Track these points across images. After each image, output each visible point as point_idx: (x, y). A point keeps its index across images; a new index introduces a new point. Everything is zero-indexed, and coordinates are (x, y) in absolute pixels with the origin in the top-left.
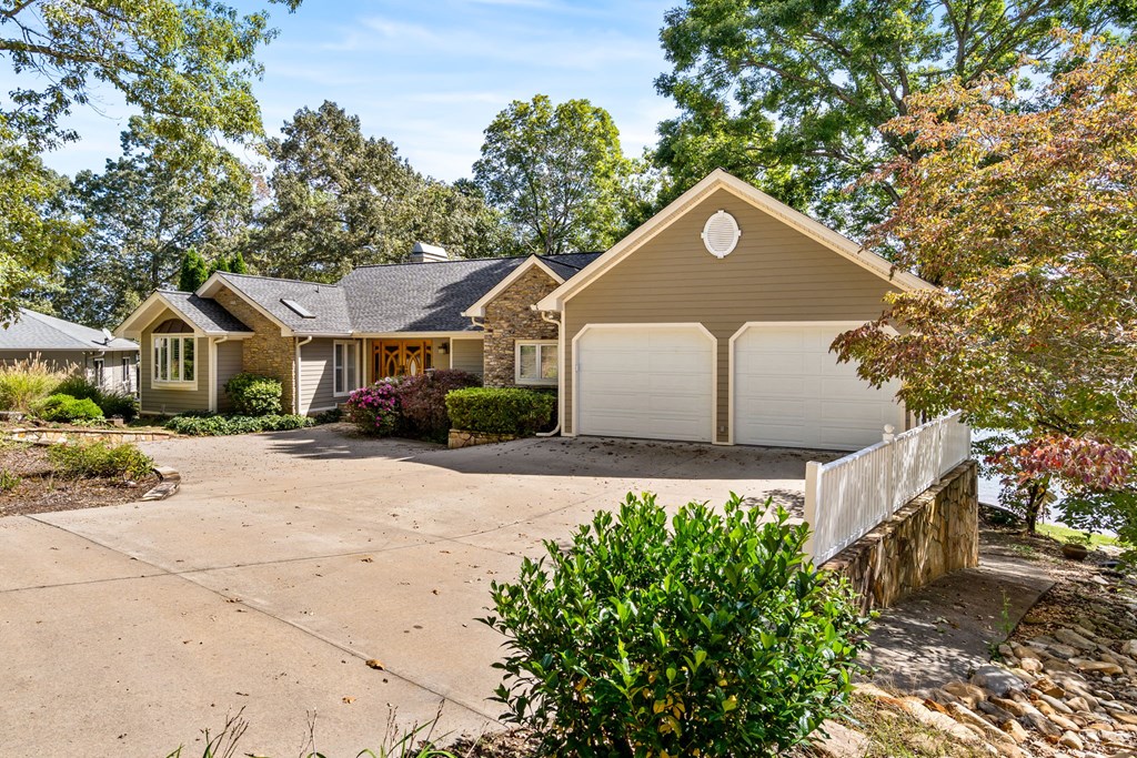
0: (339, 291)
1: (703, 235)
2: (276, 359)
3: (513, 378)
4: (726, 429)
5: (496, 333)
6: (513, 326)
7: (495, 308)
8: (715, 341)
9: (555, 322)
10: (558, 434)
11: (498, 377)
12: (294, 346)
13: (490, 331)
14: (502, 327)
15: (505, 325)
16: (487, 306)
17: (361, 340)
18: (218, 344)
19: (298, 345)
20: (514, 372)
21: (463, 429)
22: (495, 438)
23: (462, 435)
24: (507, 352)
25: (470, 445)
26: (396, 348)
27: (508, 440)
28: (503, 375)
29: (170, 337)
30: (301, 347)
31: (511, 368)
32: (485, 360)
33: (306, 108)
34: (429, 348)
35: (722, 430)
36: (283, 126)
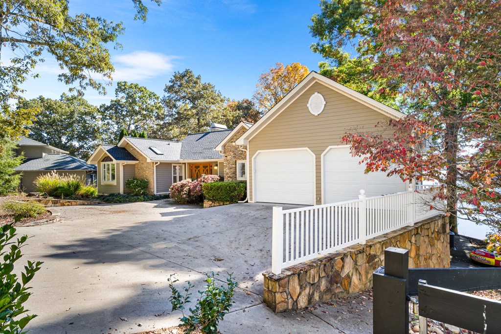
0: (180, 144)
1: (308, 105)
2: (147, 172)
3: (236, 177)
4: (320, 198)
5: (229, 158)
6: (235, 154)
7: (228, 146)
8: (314, 156)
9: (245, 150)
10: (247, 202)
11: (229, 177)
12: (153, 166)
13: (226, 157)
14: (231, 155)
15: (232, 154)
16: (224, 146)
17: (185, 164)
18: (124, 166)
19: (155, 166)
20: (236, 175)
21: (209, 200)
22: (222, 204)
23: (209, 202)
24: (233, 166)
25: (212, 207)
26: (199, 167)
27: (227, 204)
28: (231, 176)
29: (106, 163)
30: (156, 166)
31: (235, 173)
32: (225, 170)
33: (178, 72)
34: (211, 166)
35: (318, 199)
36: (171, 80)
